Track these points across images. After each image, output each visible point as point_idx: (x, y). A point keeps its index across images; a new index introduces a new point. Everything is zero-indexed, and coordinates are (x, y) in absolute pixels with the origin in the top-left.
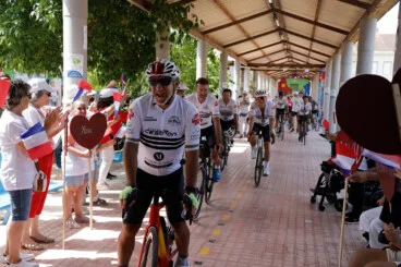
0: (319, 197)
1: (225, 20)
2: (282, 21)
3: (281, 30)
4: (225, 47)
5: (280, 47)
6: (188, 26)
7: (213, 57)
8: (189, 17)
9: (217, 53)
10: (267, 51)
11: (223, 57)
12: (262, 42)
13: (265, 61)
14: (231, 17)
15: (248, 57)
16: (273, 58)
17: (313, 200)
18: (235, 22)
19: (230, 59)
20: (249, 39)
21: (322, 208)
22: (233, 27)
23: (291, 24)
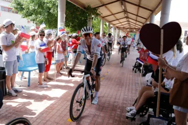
0: (135, 69)
1: (109, 13)
2: (127, 15)
3: (127, 17)
4: (110, 22)
5: (127, 22)
6: (97, 15)
7: (106, 25)
8: (98, 12)
9: (107, 24)
10: (123, 24)
11: (109, 25)
12: (121, 21)
13: (122, 27)
14: (111, 13)
15: (117, 25)
16: (125, 26)
17: (133, 69)
18: (113, 14)
19: (111, 26)
20: (117, 20)
21: (136, 72)
22: (112, 16)
23: (130, 15)
